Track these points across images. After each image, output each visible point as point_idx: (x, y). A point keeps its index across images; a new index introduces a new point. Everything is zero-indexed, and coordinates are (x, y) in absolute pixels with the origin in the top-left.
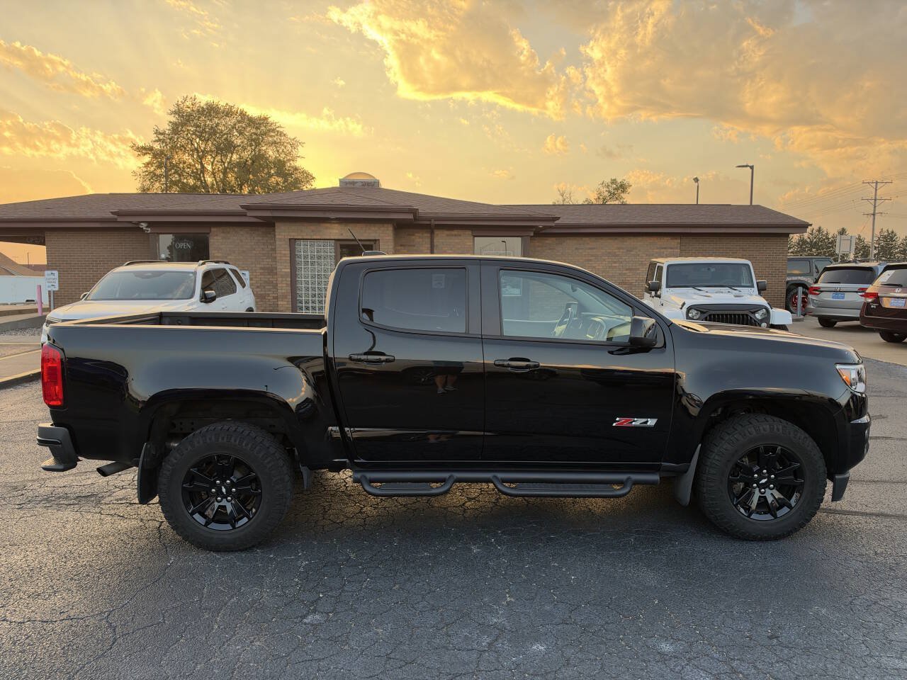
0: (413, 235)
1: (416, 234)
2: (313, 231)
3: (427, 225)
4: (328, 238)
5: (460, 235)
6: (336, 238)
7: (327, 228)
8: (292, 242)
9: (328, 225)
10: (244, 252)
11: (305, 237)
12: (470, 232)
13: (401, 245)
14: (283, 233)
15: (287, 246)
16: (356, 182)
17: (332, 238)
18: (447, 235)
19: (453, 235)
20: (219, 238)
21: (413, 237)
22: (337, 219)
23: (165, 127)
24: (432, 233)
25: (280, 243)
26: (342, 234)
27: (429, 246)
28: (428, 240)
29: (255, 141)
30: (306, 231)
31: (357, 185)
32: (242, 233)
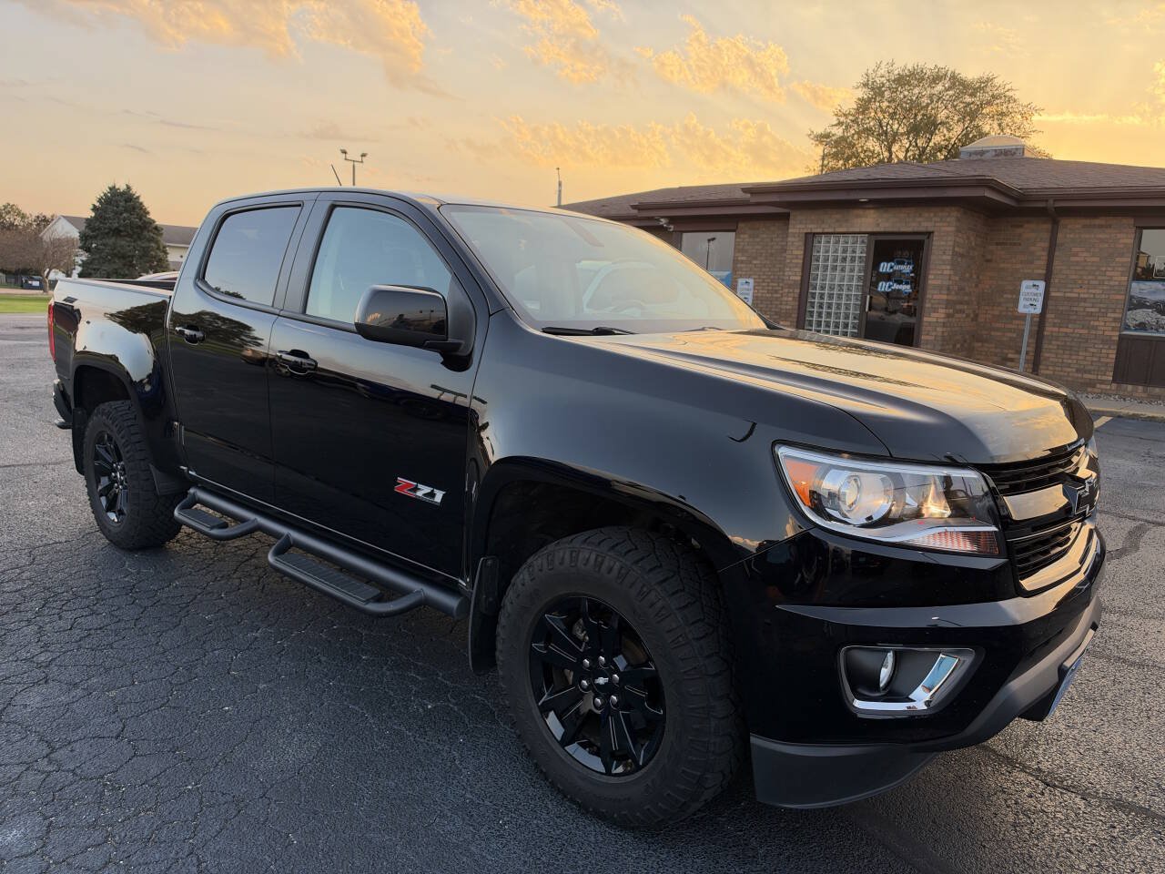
0: (1021, 226)
1: (1026, 226)
2: (838, 221)
3: (1043, 208)
4: (857, 230)
5: (1110, 226)
6: (869, 230)
7: (858, 216)
8: (810, 238)
9: (860, 212)
10: (772, 255)
11: (826, 231)
12: (1131, 221)
13: (997, 244)
14: (800, 225)
15: (802, 243)
16: (988, 151)
17: (863, 230)
18: (1084, 226)
19: (1094, 226)
20: (746, 236)
21: (1019, 231)
22: (870, 201)
23: (850, 105)
24: (1055, 223)
25: (793, 239)
26: (878, 225)
27: (1046, 245)
28: (1047, 236)
29: (971, 114)
30: (830, 222)
31: (987, 156)
32: (772, 228)
